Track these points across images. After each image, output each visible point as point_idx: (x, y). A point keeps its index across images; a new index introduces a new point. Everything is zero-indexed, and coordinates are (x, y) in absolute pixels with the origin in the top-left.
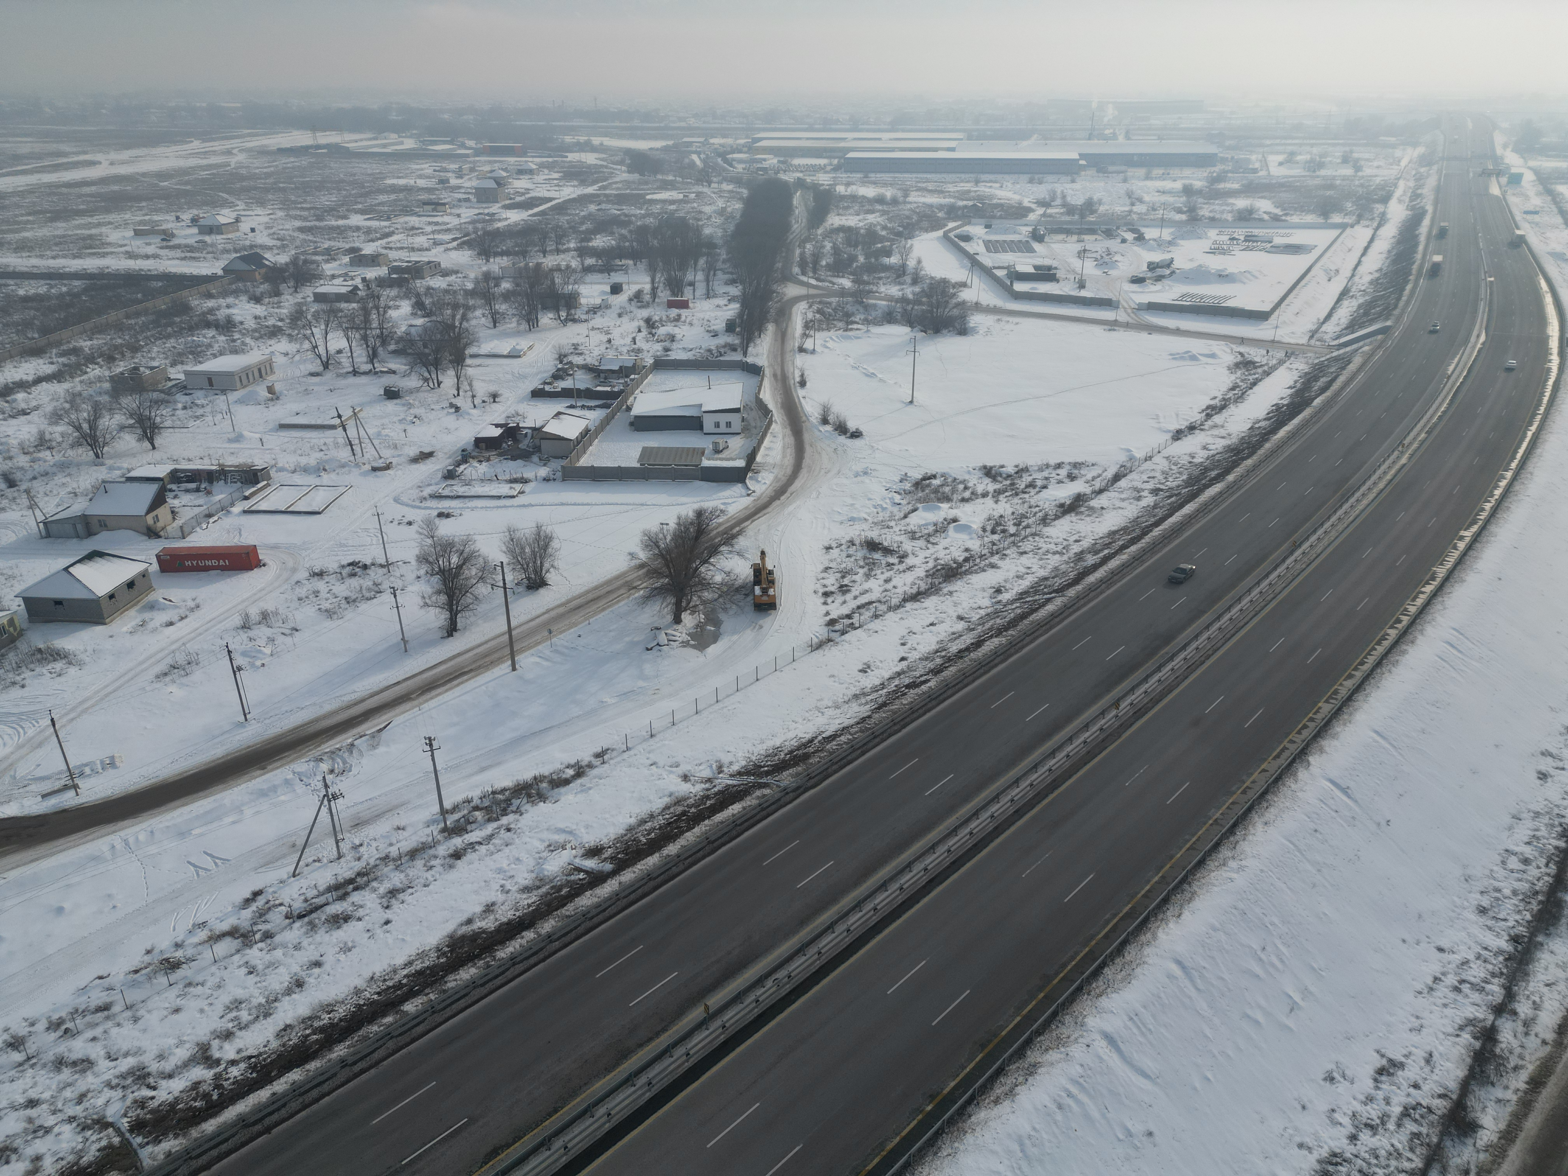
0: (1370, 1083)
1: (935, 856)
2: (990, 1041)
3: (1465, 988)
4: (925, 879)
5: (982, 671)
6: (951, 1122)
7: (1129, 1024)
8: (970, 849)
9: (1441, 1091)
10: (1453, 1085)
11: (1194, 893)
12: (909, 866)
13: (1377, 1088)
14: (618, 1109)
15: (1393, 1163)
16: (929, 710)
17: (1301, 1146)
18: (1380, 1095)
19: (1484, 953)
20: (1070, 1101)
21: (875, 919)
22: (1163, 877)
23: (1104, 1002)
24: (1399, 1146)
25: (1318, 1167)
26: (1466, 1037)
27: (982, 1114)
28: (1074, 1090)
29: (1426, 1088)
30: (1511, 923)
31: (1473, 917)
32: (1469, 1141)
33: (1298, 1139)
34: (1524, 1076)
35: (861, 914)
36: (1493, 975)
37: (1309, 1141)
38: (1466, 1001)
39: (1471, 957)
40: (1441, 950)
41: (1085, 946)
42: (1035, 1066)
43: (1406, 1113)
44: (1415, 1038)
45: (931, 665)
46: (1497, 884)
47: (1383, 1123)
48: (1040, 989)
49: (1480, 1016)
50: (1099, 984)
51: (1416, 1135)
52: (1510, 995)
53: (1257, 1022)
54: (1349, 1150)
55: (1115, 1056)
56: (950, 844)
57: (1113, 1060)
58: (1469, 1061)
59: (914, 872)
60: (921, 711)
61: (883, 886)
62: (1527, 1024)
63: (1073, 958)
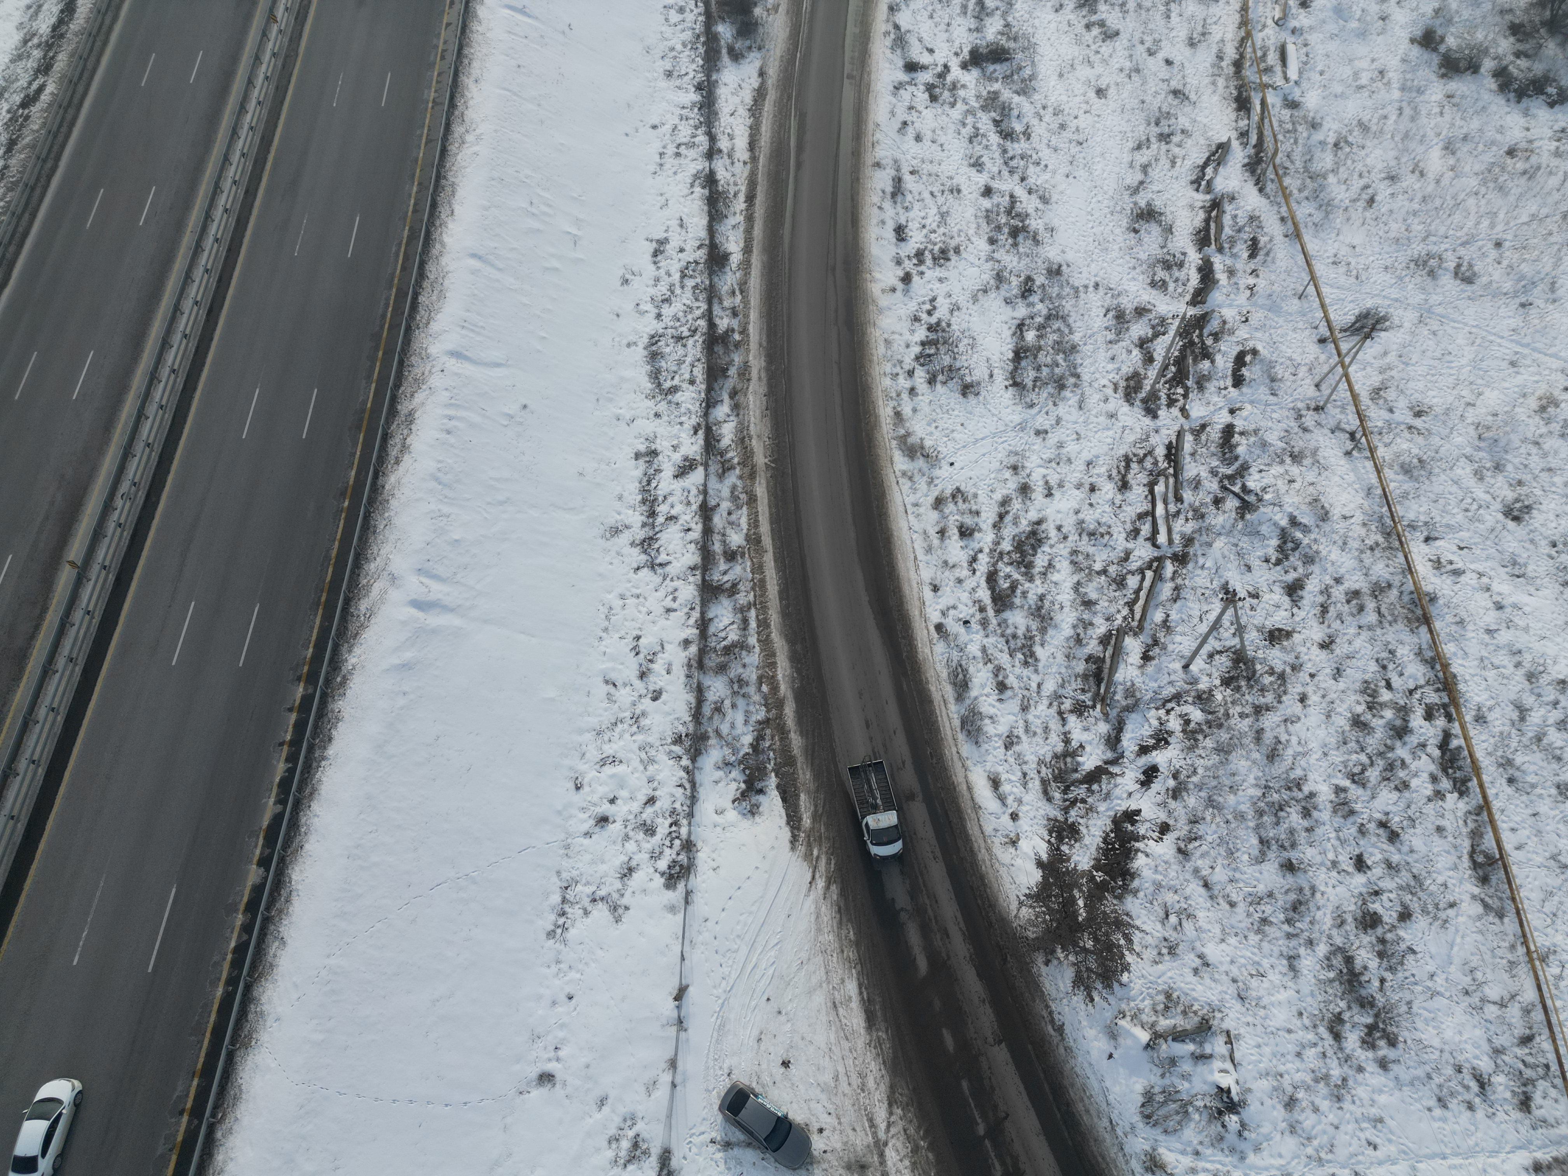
0: (653, 267)
1: (196, 284)
2: (361, 420)
3: (682, 150)
4: (203, 313)
5: (98, 44)
6: (372, 501)
7: (464, 332)
8: (227, 258)
9: (698, 243)
10: (703, 234)
11: (453, 185)
12: (177, 310)
13: (658, 268)
14: (57, 699)
15: (690, 317)
16: (72, 124)
17: (629, 345)
18: (662, 272)
19: (684, 112)
20: (453, 423)
21: (181, 381)
22: (420, 184)
23: (434, 327)
24: (688, 302)
25: (646, 353)
26: (698, 190)
27: (392, 479)
28: (452, 412)
29: (688, 248)
30: (691, 76)
31: (663, 83)
32: (728, 269)
33: (625, 342)
34: (742, 197)
35: (162, 385)
36: (696, 128)
37: (632, 338)
38: (687, 161)
39: (677, 121)
40: (654, 127)
41: (391, 288)
42: (411, 414)
43: (683, 276)
44: (666, 212)
45: (31, 64)
46: (670, 44)
47: (672, 292)
48: (377, 349)
49: (700, 167)
50: (422, 314)
51: (696, 287)
52: (712, 138)
53: (556, 269)
54: (659, 327)
55: (467, 365)
56: (203, 262)
57: (467, 369)
58: (706, 208)
59: (187, 312)
60: (64, 129)
61: (165, 344)
62: (730, 156)
63: (387, 305)
